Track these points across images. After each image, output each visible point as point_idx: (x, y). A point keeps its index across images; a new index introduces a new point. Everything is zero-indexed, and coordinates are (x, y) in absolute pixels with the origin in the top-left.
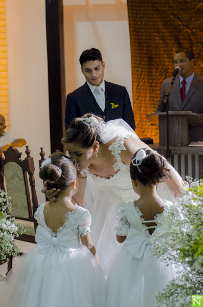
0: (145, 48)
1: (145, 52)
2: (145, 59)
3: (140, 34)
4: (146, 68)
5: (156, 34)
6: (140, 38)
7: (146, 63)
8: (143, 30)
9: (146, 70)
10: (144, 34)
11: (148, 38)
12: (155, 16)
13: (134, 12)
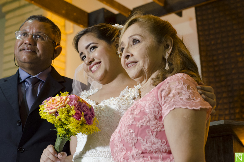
0: (223, 78)
1: (223, 83)
2: (224, 95)
3: (215, 58)
4: (226, 109)
5: (238, 54)
6: (216, 63)
7: (225, 101)
8: (220, 52)
9: (227, 112)
10: (220, 57)
11: (227, 61)
12: (235, 27)
13: (206, 28)
